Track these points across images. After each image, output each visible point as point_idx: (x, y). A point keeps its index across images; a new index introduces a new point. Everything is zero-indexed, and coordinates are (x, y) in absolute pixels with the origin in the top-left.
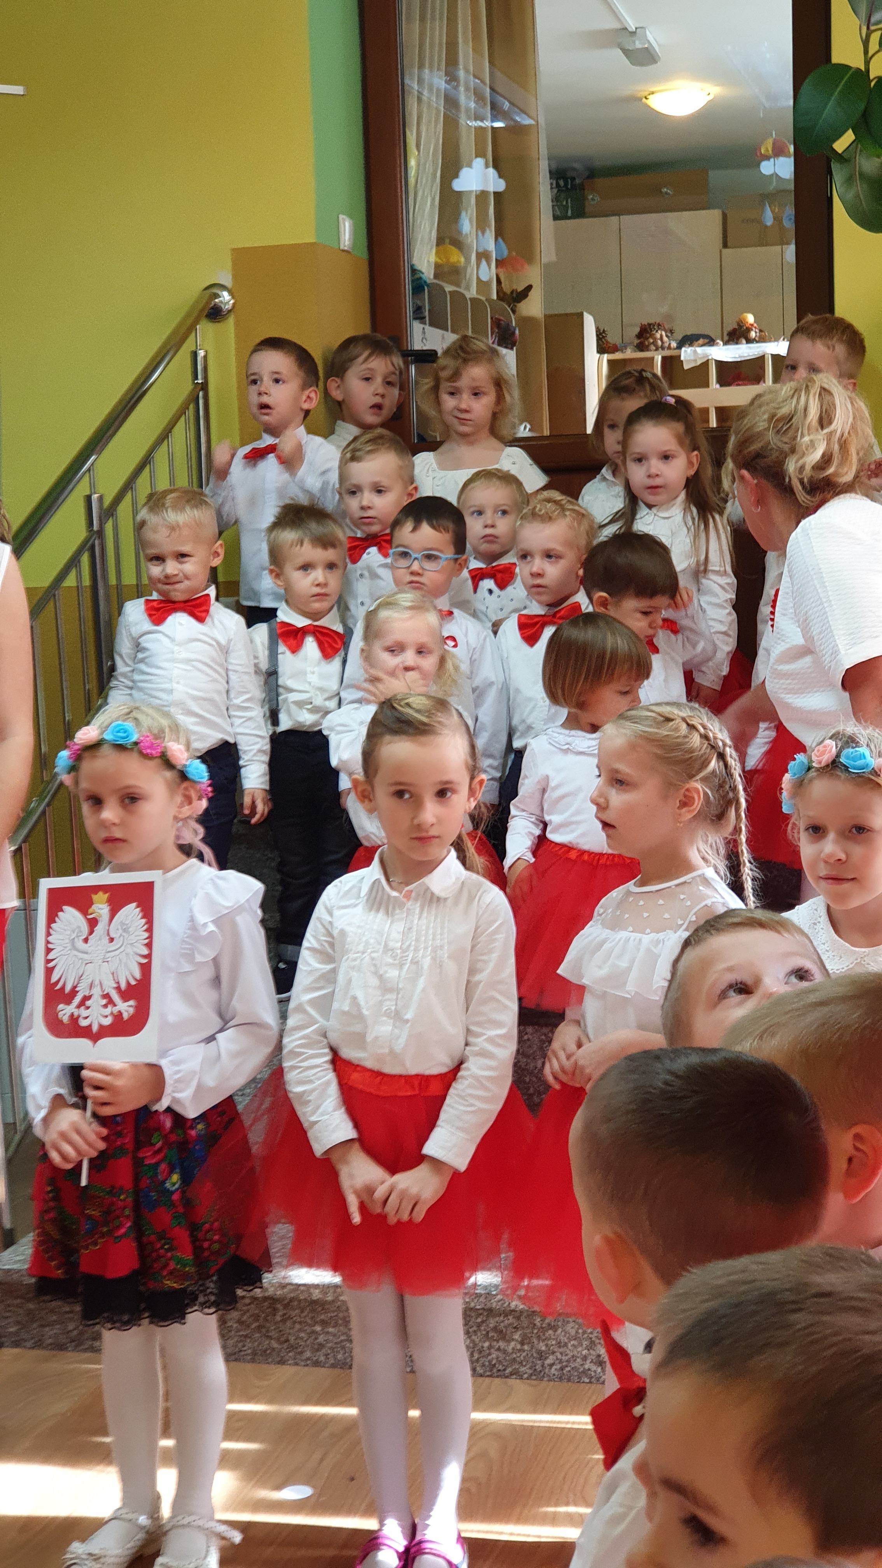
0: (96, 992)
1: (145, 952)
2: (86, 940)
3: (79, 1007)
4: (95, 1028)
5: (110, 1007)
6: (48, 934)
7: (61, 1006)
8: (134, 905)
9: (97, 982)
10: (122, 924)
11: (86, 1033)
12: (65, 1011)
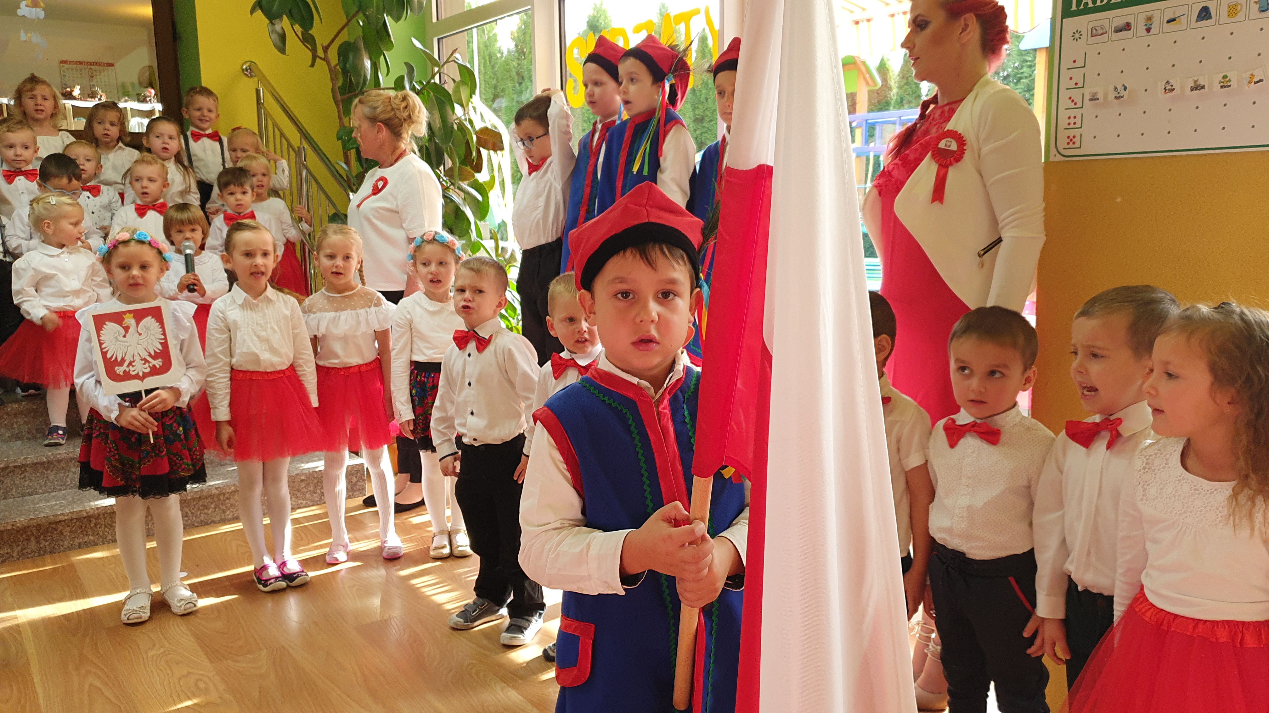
0: (137, 358)
1: (163, 337)
2: (124, 336)
3: (128, 366)
4: (141, 374)
5: (147, 364)
6: (99, 336)
7: (117, 368)
8: (150, 317)
9: (136, 354)
10: (145, 326)
11: (137, 377)
12: (120, 370)
